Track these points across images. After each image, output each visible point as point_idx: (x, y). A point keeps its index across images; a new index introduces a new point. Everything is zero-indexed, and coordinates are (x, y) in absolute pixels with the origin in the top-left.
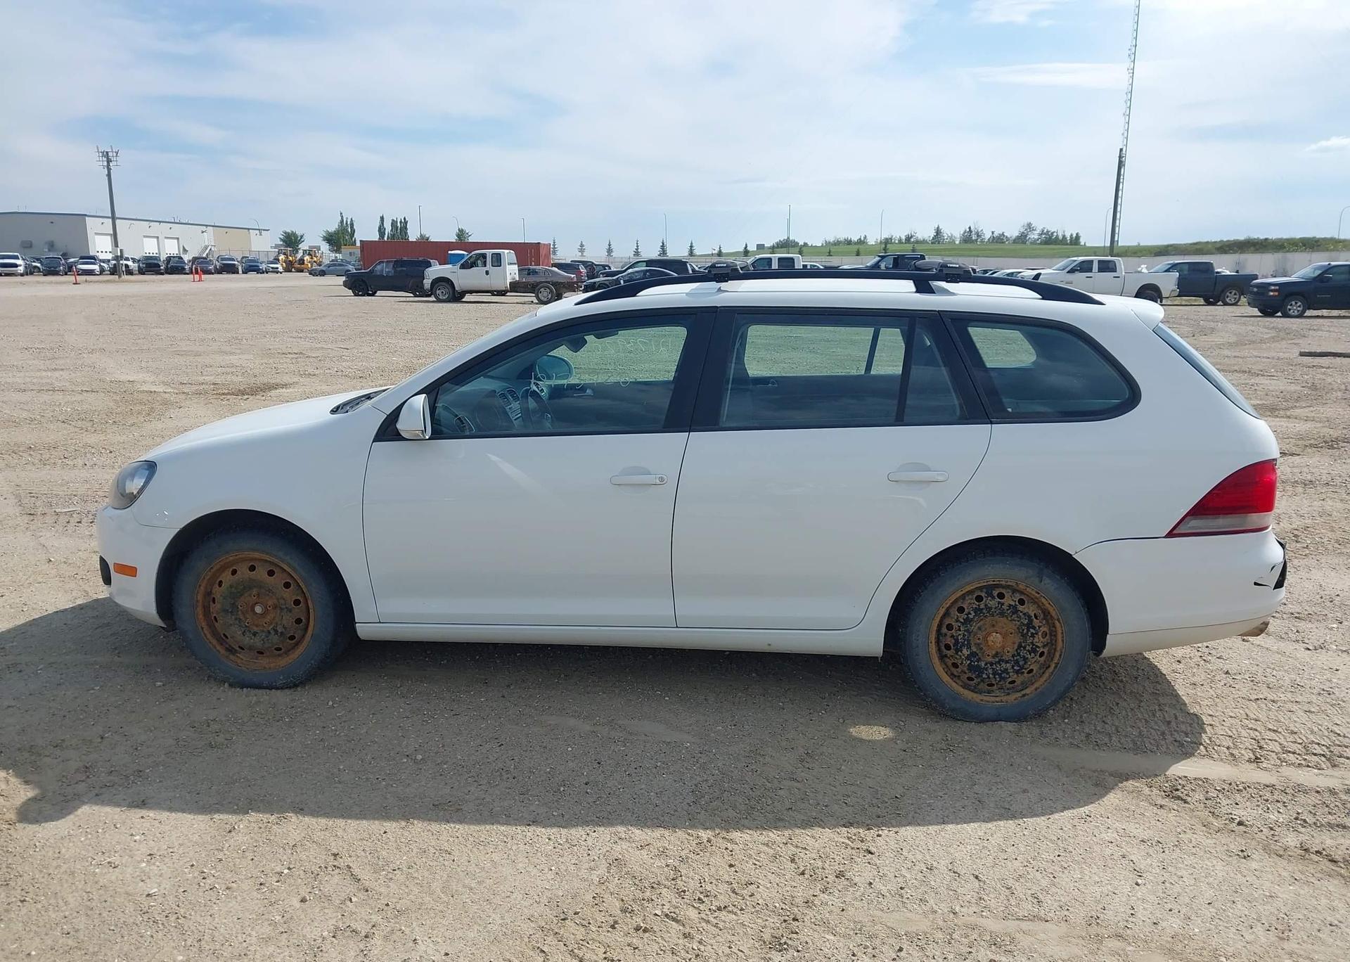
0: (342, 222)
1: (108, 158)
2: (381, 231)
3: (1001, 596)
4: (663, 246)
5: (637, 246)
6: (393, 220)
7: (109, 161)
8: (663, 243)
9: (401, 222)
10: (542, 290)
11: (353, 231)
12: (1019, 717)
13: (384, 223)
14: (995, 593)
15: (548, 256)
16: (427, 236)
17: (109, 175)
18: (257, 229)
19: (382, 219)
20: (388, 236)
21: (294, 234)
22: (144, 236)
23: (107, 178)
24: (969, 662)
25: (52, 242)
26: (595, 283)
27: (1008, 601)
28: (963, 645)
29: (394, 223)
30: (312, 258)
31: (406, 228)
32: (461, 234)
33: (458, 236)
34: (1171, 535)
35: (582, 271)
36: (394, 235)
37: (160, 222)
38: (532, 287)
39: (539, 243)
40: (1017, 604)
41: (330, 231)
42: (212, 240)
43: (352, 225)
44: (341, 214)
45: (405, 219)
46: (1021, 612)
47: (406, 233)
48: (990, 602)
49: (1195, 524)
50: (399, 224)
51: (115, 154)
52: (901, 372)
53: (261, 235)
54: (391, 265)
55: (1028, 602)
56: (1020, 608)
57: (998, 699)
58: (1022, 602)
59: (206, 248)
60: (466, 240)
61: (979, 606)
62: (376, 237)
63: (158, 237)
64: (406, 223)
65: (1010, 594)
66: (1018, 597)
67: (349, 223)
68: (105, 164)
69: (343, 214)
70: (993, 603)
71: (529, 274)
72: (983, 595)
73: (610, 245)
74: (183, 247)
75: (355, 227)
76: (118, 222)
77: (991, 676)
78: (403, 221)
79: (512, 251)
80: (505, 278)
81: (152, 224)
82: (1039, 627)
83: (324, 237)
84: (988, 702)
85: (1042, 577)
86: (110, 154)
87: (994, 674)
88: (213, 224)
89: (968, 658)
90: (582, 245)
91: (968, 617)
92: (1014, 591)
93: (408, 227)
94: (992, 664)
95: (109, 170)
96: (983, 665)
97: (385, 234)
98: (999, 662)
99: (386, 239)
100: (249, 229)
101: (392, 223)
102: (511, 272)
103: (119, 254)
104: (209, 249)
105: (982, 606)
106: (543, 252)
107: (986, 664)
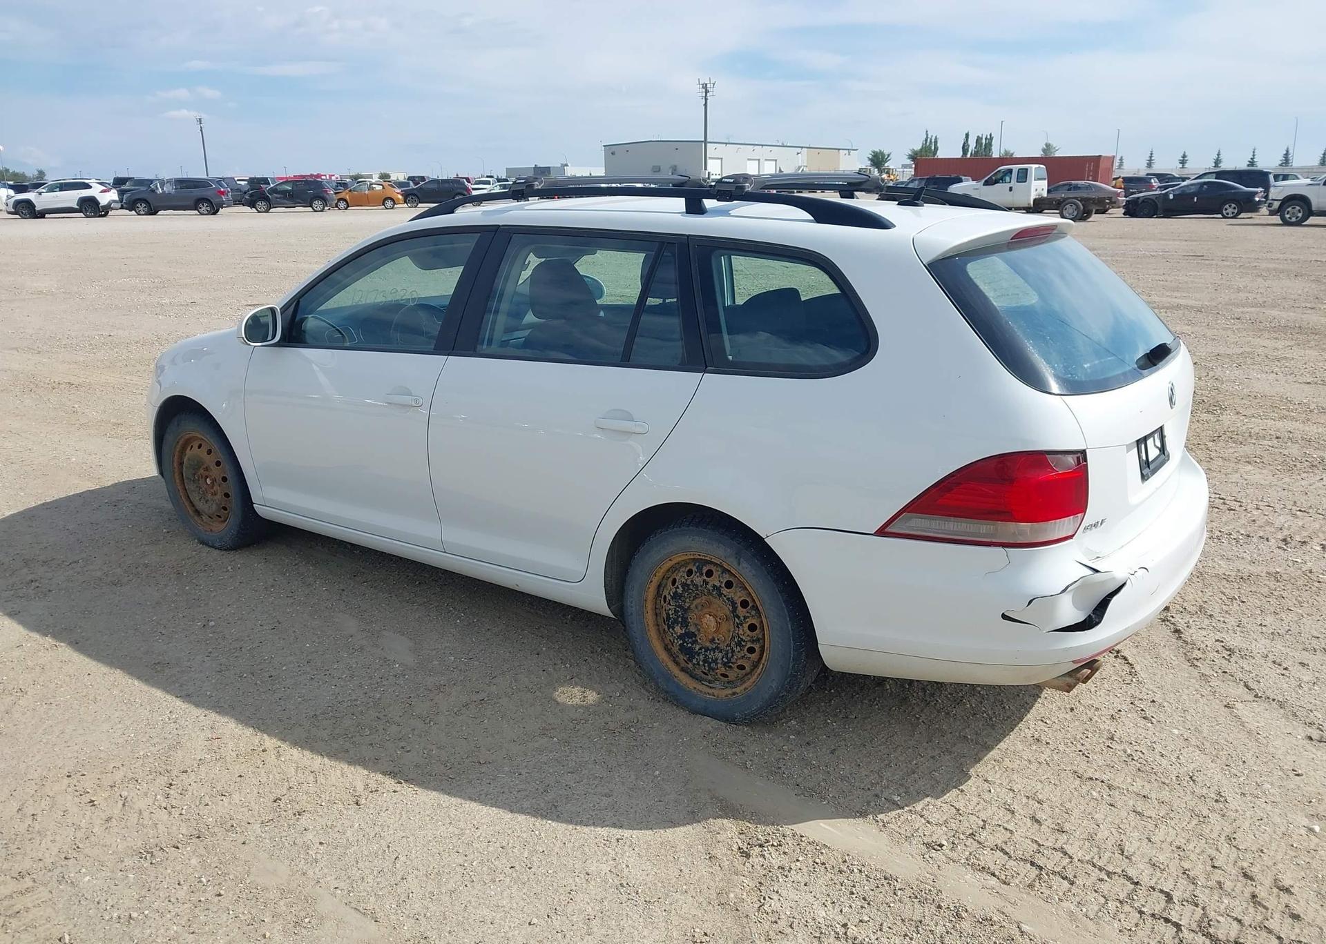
0: (926, 140)
1: (706, 90)
2: (965, 149)
3: (709, 573)
4: (1286, 155)
5: (1254, 155)
6: (978, 137)
7: (707, 92)
8: (1287, 151)
9: (986, 139)
10: (1068, 206)
11: (936, 149)
12: (726, 717)
13: (969, 139)
14: (705, 570)
15: (1110, 170)
16: (1012, 152)
17: (706, 105)
18: (846, 149)
19: (967, 135)
20: (971, 153)
21: (882, 153)
22: (749, 159)
23: (704, 107)
24: (681, 642)
25: (676, 166)
26: (1138, 198)
27: (714, 581)
28: (676, 621)
29: (979, 140)
30: (889, 177)
31: (991, 145)
32: (1048, 147)
33: (1044, 150)
34: (882, 532)
35: (1154, 184)
36: (977, 152)
37: (762, 145)
38: (1058, 204)
39: (1100, 156)
40: (723, 585)
41: (916, 149)
42: (805, 161)
43: (936, 142)
44: (927, 132)
45: (991, 135)
46: (725, 596)
47: (990, 150)
48: (697, 580)
49: (919, 523)
50: (984, 141)
51: (712, 85)
52: (635, 303)
53: (849, 154)
54: (924, 182)
55: (736, 587)
56: (725, 591)
57: (711, 691)
58: (729, 585)
59: (799, 168)
60: (1052, 155)
61: (686, 580)
62: (959, 155)
63: (759, 160)
64: (991, 138)
65: (719, 573)
66: (727, 577)
67: (933, 141)
68: (704, 94)
69: (929, 133)
70: (698, 580)
71: (1069, 190)
72: (694, 569)
73: (1218, 155)
74: (780, 169)
75: (938, 145)
76: (708, 145)
77: (701, 663)
78: (989, 137)
79: (1042, 166)
80: (1029, 195)
81: (756, 147)
82: (745, 618)
83: (910, 155)
84: (701, 691)
85: (739, 560)
86: (708, 86)
87: (705, 661)
88: (808, 146)
89: (681, 637)
90: (1184, 156)
91: (676, 591)
92: (725, 571)
93: (993, 143)
94: (707, 649)
95: (706, 100)
96: (697, 649)
97: (968, 151)
98: (714, 650)
99: (969, 156)
100: (839, 149)
101: (977, 140)
102: (1038, 187)
103: (707, 177)
104: (801, 169)
105: (689, 582)
106: (1102, 165)
107: (700, 649)
